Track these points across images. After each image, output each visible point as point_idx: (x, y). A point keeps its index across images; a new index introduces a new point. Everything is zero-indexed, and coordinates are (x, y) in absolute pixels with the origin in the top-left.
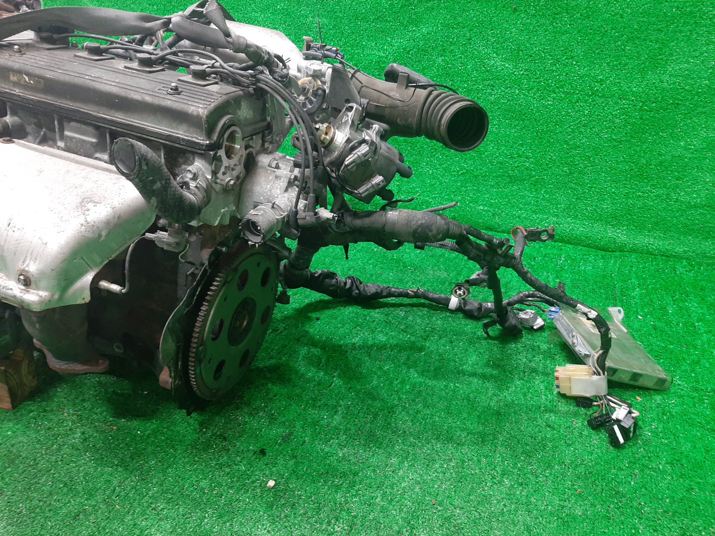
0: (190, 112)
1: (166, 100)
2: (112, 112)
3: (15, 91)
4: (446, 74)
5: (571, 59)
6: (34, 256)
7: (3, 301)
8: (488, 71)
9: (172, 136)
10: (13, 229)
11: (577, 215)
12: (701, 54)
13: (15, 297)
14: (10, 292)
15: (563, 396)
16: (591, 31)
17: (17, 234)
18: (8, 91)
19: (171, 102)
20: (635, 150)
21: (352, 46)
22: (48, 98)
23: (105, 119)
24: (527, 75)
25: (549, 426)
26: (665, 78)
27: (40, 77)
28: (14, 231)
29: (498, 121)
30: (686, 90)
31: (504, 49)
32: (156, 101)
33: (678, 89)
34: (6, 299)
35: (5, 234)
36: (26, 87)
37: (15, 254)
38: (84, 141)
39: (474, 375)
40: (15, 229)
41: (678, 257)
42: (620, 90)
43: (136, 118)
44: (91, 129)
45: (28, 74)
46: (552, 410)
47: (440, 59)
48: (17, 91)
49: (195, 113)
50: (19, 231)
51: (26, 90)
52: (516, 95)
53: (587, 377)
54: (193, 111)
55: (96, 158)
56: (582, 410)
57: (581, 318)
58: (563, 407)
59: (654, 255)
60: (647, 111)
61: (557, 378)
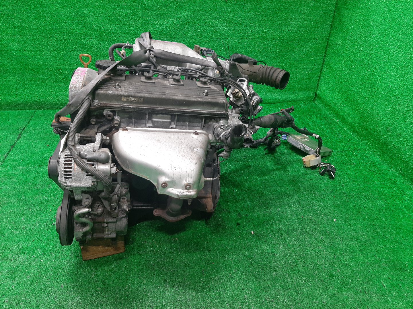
0: (220, 102)
1: (208, 99)
2: (181, 108)
3: (125, 105)
4: (197, 34)
5: (253, 23)
6: (190, 177)
7: (181, 198)
8: (217, 32)
9: (213, 113)
10: (175, 168)
11: (260, 91)
12: (302, 18)
13: (187, 195)
14: (183, 194)
15: (306, 167)
16: (260, 11)
17: (178, 170)
18: (122, 106)
19: (209, 99)
20: (280, 60)
21: (145, 24)
22: (146, 106)
23: (180, 111)
24: (235, 32)
25: (310, 179)
26: (290, 29)
27: (141, 97)
28: (176, 169)
29: (223, 54)
30: (298, 33)
31: (223, 21)
32: (204, 100)
33: (295, 33)
34: (182, 197)
35: (172, 172)
36: (132, 102)
37: (180, 179)
38: (165, 122)
39: (274, 170)
40: (176, 168)
41: (299, 100)
42: (273, 35)
43: (194, 108)
44: (169, 116)
45: (134, 97)
46: (307, 174)
47: (193, 28)
48: (127, 105)
49: (222, 102)
50: (178, 169)
51: (131, 104)
52: (231, 42)
53: (315, 159)
54: (221, 101)
55: (171, 128)
56: (315, 171)
57: (296, 137)
58: (309, 171)
59: (291, 102)
60: (284, 43)
61: (305, 162)
